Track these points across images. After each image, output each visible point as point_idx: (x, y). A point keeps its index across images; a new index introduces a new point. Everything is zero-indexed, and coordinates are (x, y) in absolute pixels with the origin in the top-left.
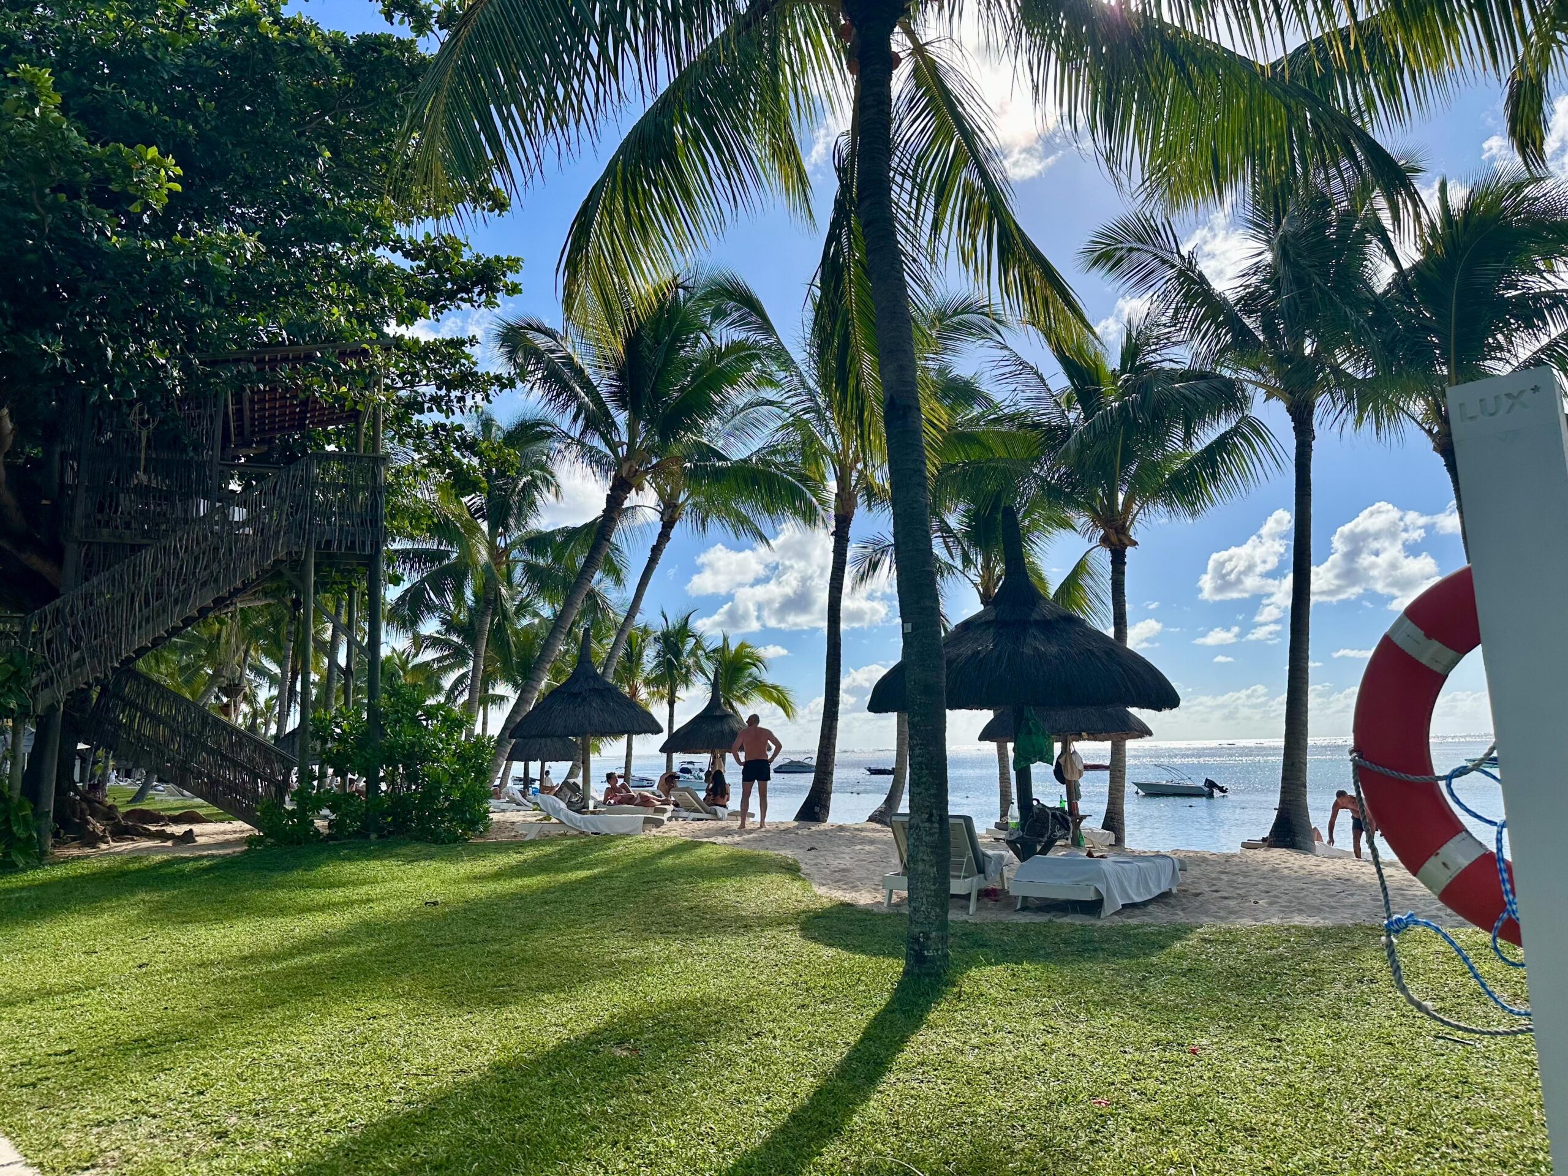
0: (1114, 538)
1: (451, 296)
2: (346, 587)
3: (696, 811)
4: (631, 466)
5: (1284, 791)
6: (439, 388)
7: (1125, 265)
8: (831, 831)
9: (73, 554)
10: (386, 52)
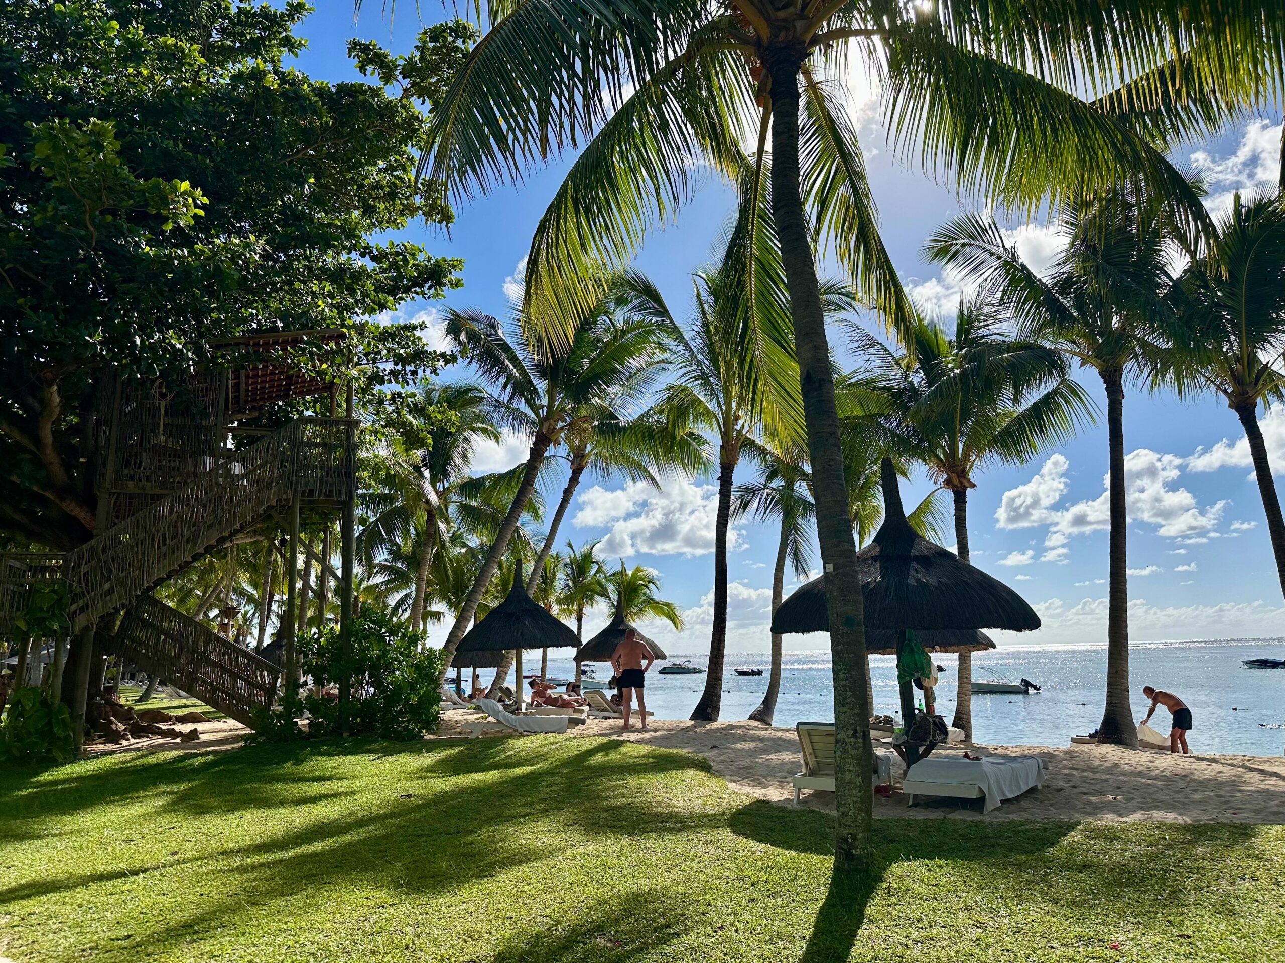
0: (956, 481)
1: (407, 290)
2: (322, 527)
3: (605, 710)
4: (550, 425)
5: (1110, 695)
6: (396, 364)
7: (960, 259)
8: (724, 729)
9: (104, 503)
10: (361, 98)
